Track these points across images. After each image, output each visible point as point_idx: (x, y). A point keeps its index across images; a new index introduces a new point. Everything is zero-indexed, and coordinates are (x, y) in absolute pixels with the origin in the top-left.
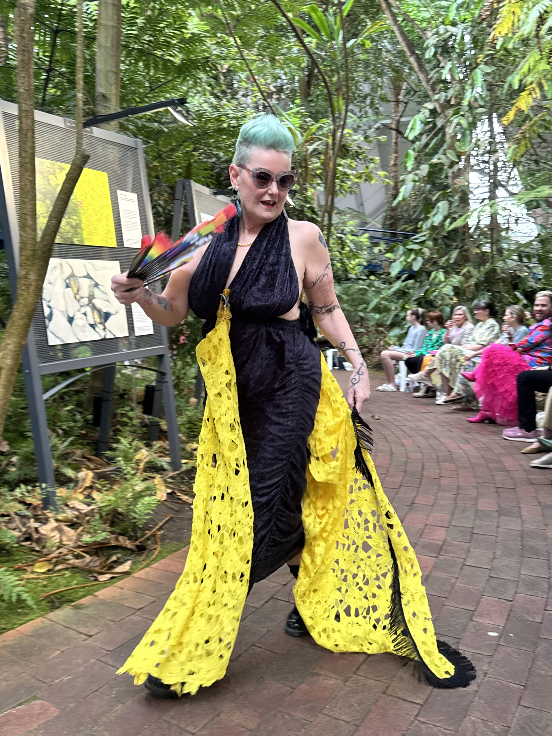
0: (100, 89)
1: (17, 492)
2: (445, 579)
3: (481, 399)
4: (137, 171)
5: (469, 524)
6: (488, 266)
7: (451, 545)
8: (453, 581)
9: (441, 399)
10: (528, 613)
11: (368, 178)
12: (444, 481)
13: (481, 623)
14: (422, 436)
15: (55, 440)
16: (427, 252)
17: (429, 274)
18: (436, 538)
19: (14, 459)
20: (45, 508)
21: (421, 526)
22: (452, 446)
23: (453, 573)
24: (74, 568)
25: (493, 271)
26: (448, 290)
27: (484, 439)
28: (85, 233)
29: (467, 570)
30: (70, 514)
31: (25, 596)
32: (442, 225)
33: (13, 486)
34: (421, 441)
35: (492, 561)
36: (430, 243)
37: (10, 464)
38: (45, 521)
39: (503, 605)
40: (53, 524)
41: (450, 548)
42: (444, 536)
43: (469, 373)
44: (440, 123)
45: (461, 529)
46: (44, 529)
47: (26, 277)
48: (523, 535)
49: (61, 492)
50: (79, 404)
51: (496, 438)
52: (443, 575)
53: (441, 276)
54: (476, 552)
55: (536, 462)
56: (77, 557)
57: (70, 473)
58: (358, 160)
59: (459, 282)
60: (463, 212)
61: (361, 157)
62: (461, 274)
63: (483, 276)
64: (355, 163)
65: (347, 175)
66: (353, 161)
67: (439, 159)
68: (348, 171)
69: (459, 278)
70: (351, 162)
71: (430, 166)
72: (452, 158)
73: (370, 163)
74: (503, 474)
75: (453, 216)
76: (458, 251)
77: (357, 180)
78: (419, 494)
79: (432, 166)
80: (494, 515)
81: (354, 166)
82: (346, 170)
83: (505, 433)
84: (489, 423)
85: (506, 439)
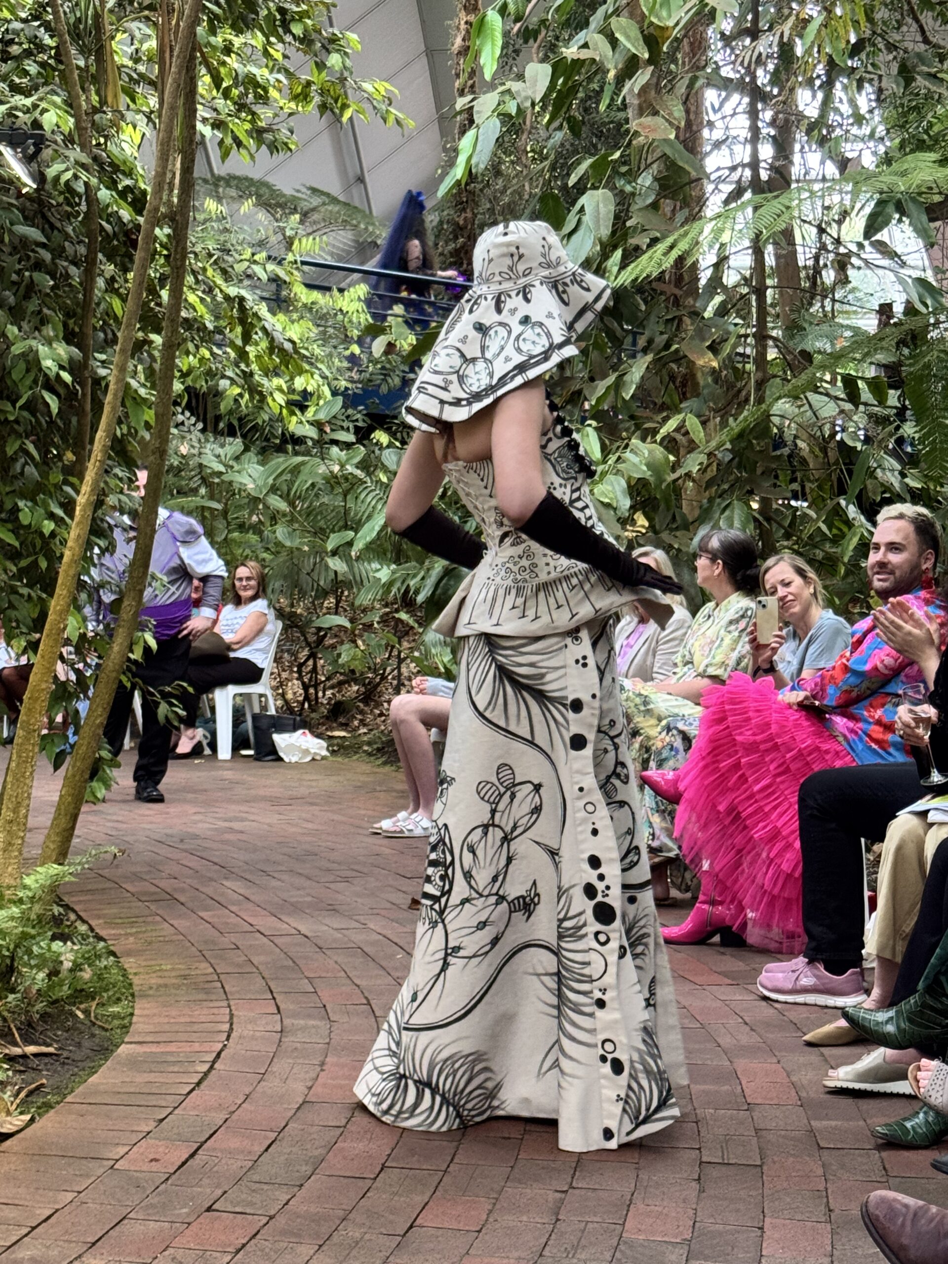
26: (612, 491)
55: (843, 1076)
58: (288, 38)
59: (647, 465)
60: (663, 228)
61: (297, 29)
62: (658, 438)
63: (728, 446)
64: (280, 46)
65: (257, 85)
66: (273, 39)
67: (585, 46)
68: (261, 73)
69: (650, 452)
70: (269, 43)
71: (555, 67)
72: (629, 46)
73: (329, 52)
74: (731, 1118)
75: (633, 241)
76: (649, 357)
77: (293, 105)
78: (437, 1193)
79: (561, 69)
80: (673, 1257)
81: (278, 56)
82: (254, 70)
83: (764, 977)
84: (724, 943)
85: (766, 998)
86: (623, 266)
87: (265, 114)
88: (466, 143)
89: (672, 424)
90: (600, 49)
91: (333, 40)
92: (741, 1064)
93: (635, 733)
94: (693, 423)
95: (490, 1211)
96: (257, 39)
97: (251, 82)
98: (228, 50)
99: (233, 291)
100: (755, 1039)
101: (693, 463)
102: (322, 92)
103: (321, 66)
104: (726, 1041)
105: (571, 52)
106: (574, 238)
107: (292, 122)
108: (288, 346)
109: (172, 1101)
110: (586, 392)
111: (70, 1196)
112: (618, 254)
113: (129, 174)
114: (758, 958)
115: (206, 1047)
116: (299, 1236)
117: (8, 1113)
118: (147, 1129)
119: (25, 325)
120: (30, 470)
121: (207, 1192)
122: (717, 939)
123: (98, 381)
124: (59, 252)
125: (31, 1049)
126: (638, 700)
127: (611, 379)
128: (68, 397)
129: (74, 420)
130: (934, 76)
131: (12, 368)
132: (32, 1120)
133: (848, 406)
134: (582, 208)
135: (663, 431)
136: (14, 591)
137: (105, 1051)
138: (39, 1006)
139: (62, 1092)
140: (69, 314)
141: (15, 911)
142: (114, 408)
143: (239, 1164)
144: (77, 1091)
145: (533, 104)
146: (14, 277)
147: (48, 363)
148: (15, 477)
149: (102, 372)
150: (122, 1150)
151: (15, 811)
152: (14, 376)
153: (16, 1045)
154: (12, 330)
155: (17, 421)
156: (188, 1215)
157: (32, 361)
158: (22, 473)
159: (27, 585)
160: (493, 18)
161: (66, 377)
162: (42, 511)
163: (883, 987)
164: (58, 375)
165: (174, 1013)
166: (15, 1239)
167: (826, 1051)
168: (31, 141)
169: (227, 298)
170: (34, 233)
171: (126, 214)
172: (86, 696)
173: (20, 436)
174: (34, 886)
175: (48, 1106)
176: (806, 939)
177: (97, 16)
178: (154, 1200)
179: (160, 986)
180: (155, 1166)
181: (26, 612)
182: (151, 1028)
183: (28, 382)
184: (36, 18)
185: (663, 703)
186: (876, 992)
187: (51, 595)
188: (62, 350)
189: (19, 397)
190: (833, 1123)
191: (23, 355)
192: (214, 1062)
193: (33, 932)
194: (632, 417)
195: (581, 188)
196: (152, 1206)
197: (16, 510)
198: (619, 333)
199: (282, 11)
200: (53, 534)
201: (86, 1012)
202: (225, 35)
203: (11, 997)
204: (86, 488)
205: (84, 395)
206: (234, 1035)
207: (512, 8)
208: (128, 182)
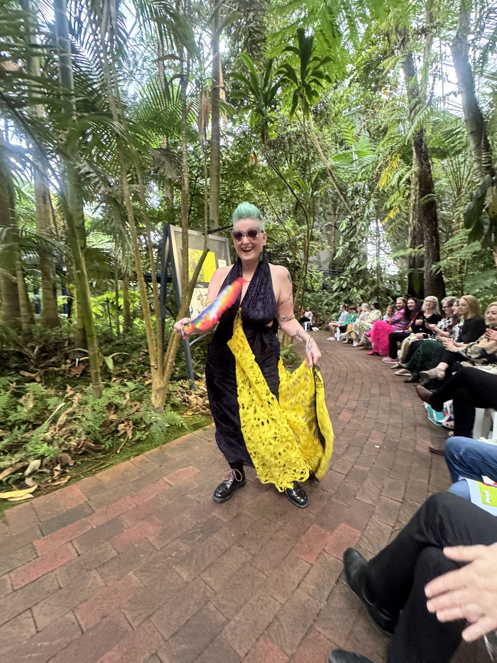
0: (211, 218)
1: (180, 382)
2: (357, 423)
3: (373, 344)
4: (226, 251)
5: (368, 399)
6: (376, 286)
7: (359, 408)
8: (360, 423)
9: (355, 344)
10: (393, 438)
11: (323, 249)
12: (356, 381)
13: (372, 442)
14: (347, 360)
15: (193, 361)
16: (348, 279)
17: (350, 289)
18: (353, 405)
19: (177, 369)
20: (190, 389)
21: (346, 400)
22: (360, 366)
23: (360, 420)
24: (202, 414)
25: (378, 288)
27: (375, 363)
28: (205, 278)
29: (366, 419)
30: (200, 392)
31: (184, 424)
32: (355, 268)
33: (178, 380)
34: (346, 363)
35: (377, 415)
36: (350, 276)
37: (176, 371)
38: (191, 394)
39: (382, 434)
40: (194, 396)
41: (359, 410)
42: (356, 404)
43: (367, 333)
44: (354, 224)
45: (364, 401)
46: (191, 398)
47: (184, 298)
48: (390, 404)
49: (196, 383)
50: (202, 347)
52: (356, 421)
53: (355, 290)
55: (397, 373)
56: (203, 409)
57: (199, 375)
60: (364, 263)
63: (374, 290)
69: (363, 291)
71: (349, 243)
74: (382, 378)
76: (362, 279)
83: (383, 359)
85: (384, 362)
88: (338, 253)
100: (384, 368)
101: (369, 293)
104: (379, 368)
105: (352, 240)
112: (358, 266)
127: (357, 282)
134: (353, 260)
135: (365, 288)
145: (347, 248)
160: (341, 237)
176: (389, 354)
186: (401, 362)
190: (397, 379)
194: (360, 287)
198: (358, 276)
207: (344, 235)
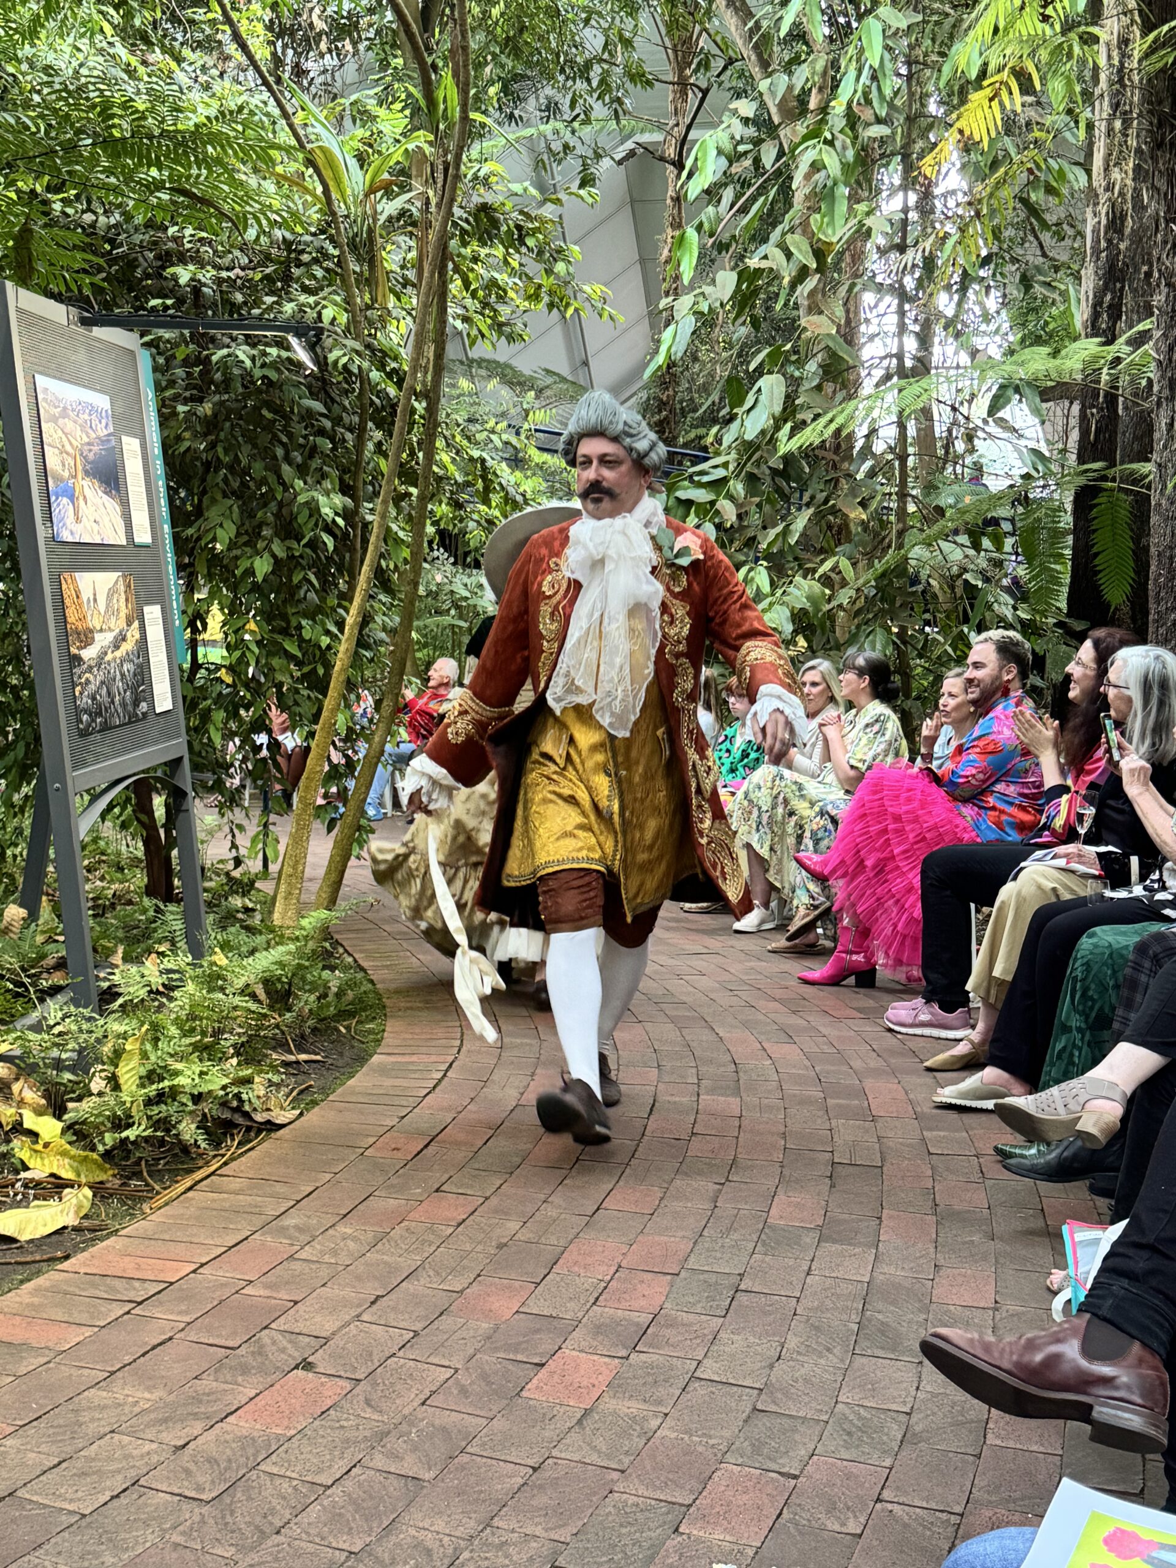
2: (633, 1418)
5: (738, 1263)
7: (672, 1324)
8: (654, 1423)
10: (832, 1508)
13: (699, 1541)
14: (672, 1020)
18: (636, 1305)
21: (604, 1272)
22: (747, 1052)
23: (659, 1402)
26: (778, 618)
27: (835, 1031)
29: (697, 1392)
34: (667, 1033)
35: (771, 1366)
39: (769, 1489)
41: (667, 1332)
42: (659, 1300)
45: (713, 1278)
51: (868, 1028)
52: (631, 1407)
54: (733, 1342)
55: (951, 1093)
58: (524, 250)
59: (808, 598)
60: (825, 405)
61: (530, 242)
62: (817, 576)
63: (873, 583)
64: (517, 256)
65: (499, 288)
66: (511, 251)
67: (765, 257)
68: (502, 278)
69: (810, 587)
70: (508, 254)
71: (740, 275)
72: (801, 257)
73: (555, 260)
74: (859, 1127)
75: (800, 416)
76: (811, 511)
77: (526, 304)
78: (621, 1183)
79: (745, 275)
80: (808, 1240)
81: (515, 264)
82: (496, 275)
83: (890, 1013)
84: (860, 984)
85: (890, 1030)
86: (791, 436)
87: (505, 311)
89: (828, 565)
90: (777, 261)
91: (560, 251)
92: (869, 1084)
93: (791, 814)
94: (845, 564)
95: (662, 1199)
96: (499, 251)
97: (493, 283)
98: (475, 259)
99: (476, 454)
100: (881, 1063)
102: (551, 293)
103: (549, 272)
104: (857, 1064)
106: (752, 413)
107: (526, 317)
108: (519, 498)
109: (412, 1102)
110: (759, 538)
111: (328, 1176)
112: (789, 425)
113: (396, 358)
114: (886, 997)
115: (441, 1058)
116: (506, 1214)
117: (282, 1108)
118: (390, 1122)
119: (309, 479)
120: (312, 596)
121: (437, 1177)
122: (852, 980)
123: (366, 525)
124: (337, 421)
125: (303, 1057)
126: (794, 787)
127: (780, 528)
128: (342, 539)
129: (347, 556)
130: (1049, 284)
131: (298, 513)
132: (301, 1114)
133: (972, 552)
134: (760, 390)
135: (821, 571)
136: (297, 691)
137: (362, 1059)
138: (310, 1023)
139: (325, 1091)
140: (344, 470)
141: (292, 947)
142: (376, 547)
143: (463, 1154)
144: (340, 1091)
145: (722, 305)
146: (301, 440)
147: (327, 511)
148: (299, 601)
149: (369, 518)
150: (372, 1140)
151: (295, 867)
152: (301, 520)
153: (291, 1053)
154: (299, 484)
155: (301, 556)
156: (421, 1194)
157: (313, 509)
158: (305, 598)
159: (307, 688)
160: (691, 233)
161: (340, 521)
162: (319, 628)
163: (986, 1022)
164: (334, 521)
165: (417, 1030)
166: (283, 1209)
167: (938, 1074)
168: (313, 333)
169: (471, 459)
170: (317, 406)
171: (392, 391)
172: (353, 776)
173: (303, 568)
174: (308, 926)
175: (315, 1103)
176: (924, 983)
177: (371, 231)
178: (394, 1181)
179: (408, 1008)
180: (398, 1155)
181: (307, 709)
182: (397, 1042)
183: (311, 524)
184: (323, 232)
185: (812, 788)
186: (980, 1026)
187: (325, 696)
188: (338, 500)
189: (303, 537)
190: (942, 1134)
191: (307, 503)
192: (447, 1071)
193: (307, 964)
194: (796, 559)
195: (759, 372)
196: (393, 1186)
197: (300, 627)
198: (787, 490)
199: (519, 228)
200: (329, 647)
201: (348, 1028)
202: (474, 245)
203: (288, 1015)
204: (354, 610)
205: (355, 536)
206: (464, 1049)
207: (706, 226)
208: (394, 365)
